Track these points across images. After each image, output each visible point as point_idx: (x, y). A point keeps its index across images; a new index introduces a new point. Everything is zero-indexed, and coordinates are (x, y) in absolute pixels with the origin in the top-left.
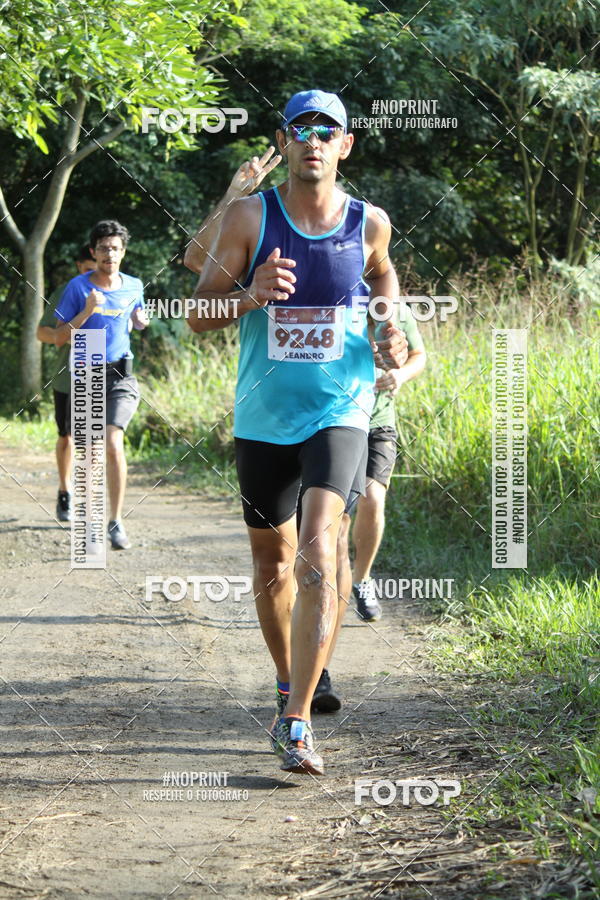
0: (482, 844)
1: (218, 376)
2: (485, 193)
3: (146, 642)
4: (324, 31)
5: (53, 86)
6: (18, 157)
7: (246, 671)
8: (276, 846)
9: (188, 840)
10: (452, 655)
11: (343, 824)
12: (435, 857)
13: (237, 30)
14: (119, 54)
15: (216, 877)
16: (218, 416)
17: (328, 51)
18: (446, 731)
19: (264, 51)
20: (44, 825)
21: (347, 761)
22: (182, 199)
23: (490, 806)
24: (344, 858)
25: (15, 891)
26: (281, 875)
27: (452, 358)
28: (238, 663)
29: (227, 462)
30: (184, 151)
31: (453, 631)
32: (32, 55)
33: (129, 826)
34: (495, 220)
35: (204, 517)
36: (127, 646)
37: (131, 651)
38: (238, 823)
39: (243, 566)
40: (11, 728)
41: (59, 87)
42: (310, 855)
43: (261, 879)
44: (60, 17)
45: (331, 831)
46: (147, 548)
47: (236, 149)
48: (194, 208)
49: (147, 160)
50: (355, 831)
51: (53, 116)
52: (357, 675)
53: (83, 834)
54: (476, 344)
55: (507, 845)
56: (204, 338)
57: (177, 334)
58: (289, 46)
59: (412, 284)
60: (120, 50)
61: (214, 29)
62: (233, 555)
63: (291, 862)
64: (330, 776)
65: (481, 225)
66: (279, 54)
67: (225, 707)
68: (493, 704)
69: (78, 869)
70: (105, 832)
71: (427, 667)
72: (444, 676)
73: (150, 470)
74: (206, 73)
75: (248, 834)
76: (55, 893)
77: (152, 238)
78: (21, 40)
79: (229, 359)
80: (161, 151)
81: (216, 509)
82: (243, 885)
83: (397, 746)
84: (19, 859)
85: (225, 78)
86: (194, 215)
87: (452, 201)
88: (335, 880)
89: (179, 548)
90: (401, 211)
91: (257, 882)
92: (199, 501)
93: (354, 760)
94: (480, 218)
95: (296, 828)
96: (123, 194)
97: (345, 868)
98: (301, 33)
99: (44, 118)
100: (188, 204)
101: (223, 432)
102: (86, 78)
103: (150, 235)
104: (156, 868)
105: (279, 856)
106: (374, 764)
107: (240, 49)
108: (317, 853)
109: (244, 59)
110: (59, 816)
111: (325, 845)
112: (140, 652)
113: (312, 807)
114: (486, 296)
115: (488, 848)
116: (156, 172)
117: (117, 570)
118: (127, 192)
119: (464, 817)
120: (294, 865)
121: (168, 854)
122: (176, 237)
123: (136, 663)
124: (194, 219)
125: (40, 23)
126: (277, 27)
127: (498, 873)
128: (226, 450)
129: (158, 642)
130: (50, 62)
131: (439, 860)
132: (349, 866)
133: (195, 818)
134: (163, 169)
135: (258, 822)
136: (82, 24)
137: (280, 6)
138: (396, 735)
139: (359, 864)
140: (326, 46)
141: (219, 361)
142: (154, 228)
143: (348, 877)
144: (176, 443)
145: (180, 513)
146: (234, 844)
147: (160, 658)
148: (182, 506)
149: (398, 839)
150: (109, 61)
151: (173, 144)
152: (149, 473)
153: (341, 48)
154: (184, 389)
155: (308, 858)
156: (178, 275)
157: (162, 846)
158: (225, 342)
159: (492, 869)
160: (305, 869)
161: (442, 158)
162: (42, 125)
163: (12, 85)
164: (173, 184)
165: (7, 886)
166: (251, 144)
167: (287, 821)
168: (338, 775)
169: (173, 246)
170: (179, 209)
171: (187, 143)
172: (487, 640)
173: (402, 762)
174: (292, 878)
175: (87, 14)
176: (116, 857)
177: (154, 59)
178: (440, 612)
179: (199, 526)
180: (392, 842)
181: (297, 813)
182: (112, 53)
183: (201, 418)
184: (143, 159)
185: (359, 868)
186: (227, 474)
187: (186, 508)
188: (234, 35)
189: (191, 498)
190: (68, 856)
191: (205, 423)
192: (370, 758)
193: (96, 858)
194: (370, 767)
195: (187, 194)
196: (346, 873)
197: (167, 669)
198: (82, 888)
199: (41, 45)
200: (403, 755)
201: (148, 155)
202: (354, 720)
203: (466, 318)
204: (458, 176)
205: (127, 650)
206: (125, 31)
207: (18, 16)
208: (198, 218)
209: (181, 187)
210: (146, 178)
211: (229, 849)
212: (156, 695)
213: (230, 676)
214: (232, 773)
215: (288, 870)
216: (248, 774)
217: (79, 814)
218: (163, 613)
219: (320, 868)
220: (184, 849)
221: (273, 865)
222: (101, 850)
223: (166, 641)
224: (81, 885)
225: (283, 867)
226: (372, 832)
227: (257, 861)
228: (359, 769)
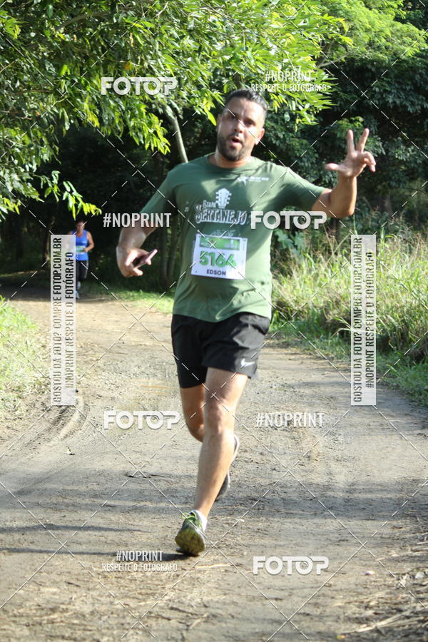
1: (325, 275)
3: (274, 452)
4: (402, 47)
5: (221, 80)
6: (196, 126)
7: (340, 473)
8: (359, 590)
9: (300, 585)
11: (405, 577)
13: (345, 45)
14: (265, 60)
15: (319, 610)
16: (324, 302)
17: (404, 61)
19: (361, 60)
20: (205, 571)
21: (408, 536)
24: (404, 600)
25: (185, 614)
26: (362, 610)
28: (335, 467)
29: (330, 334)
30: (306, 125)
32: (208, 59)
33: (261, 574)
35: (313, 370)
36: (261, 454)
37: (264, 457)
40: (184, 506)
41: (225, 81)
42: (382, 598)
43: (349, 613)
44: (228, 34)
45: (397, 582)
46: (276, 389)
47: (342, 124)
48: (312, 163)
49: (282, 130)
50: (412, 582)
51: (220, 100)
52: (415, 478)
53: (231, 578)
56: (316, 250)
57: (299, 247)
58: (379, 57)
60: (266, 58)
61: (329, 45)
62: (333, 396)
63: (369, 602)
64: (396, 545)
66: (372, 62)
67: (326, 497)
69: (227, 601)
73: (278, 337)
74: (324, 73)
75: (340, 582)
76: (211, 616)
78: (200, 50)
79: (333, 265)
80: (291, 125)
81: (322, 364)
82: (337, 616)
84: (188, 594)
85: (335, 77)
86: (312, 168)
88: (398, 615)
89: (297, 390)
91: (346, 614)
92: (310, 358)
93: (412, 535)
95: (373, 579)
96: (265, 153)
97: (405, 607)
98: (387, 48)
99: (215, 101)
100: (308, 160)
101: (328, 313)
102: (243, 75)
104: (279, 602)
105: (361, 598)
106: (426, 538)
107: (345, 58)
108: (387, 596)
109: (349, 64)
110: (215, 566)
111: (392, 591)
112: (270, 458)
113: (384, 565)
116: (288, 139)
117: (256, 403)
120: (372, 604)
121: (287, 594)
123: (267, 465)
124: (312, 170)
125: (214, 39)
126: (370, 44)
128: (329, 325)
129: (282, 452)
130: (220, 64)
132: (408, 606)
134: (293, 137)
135: (347, 574)
136: (242, 39)
137: (373, 30)
139: (415, 605)
140: (403, 57)
141: (326, 265)
143: (407, 613)
144: (296, 320)
145: (297, 366)
146: (331, 589)
147: (283, 463)
148: (300, 361)
150: (259, 64)
151: (300, 120)
152: (278, 339)
153: (413, 59)
154: (302, 283)
155: (380, 600)
157: (283, 588)
158: (330, 253)
160: (379, 607)
162: (213, 106)
163: (194, 79)
164: (299, 147)
165: (180, 611)
166: (351, 122)
167: (367, 574)
168: (402, 545)
170: (303, 164)
171: (309, 120)
174: (370, 613)
175: (245, 33)
176: (253, 595)
177: (290, 64)
179: (311, 376)
181: (373, 570)
182: (261, 59)
183: (313, 304)
184: (279, 130)
185: (415, 607)
186: (330, 341)
187: (302, 363)
188: (342, 49)
189: (306, 356)
190: (221, 593)
191: (315, 307)
192: (423, 534)
193: (239, 595)
194: (422, 540)
195: (308, 154)
196: (406, 610)
197: (288, 470)
198: (230, 614)
199: (214, 52)
201: (282, 128)
202: (413, 508)
205: (262, 456)
206: (270, 45)
207: (198, 33)
208: (314, 170)
209: (304, 149)
210: (281, 142)
211: (327, 591)
212: (281, 487)
213: (330, 476)
214: (330, 540)
215: (367, 607)
216: (341, 542)
217: (228, 565)
218: (286, 433)
219: (389, 607)
220: (298, 591)
221: (357, 603)
222: (242, 589)
223: (287, 452)
224: (229, 612)
225: (364, 605)
226: (424, 583)
227: (347, 600)
228: (416, 541)
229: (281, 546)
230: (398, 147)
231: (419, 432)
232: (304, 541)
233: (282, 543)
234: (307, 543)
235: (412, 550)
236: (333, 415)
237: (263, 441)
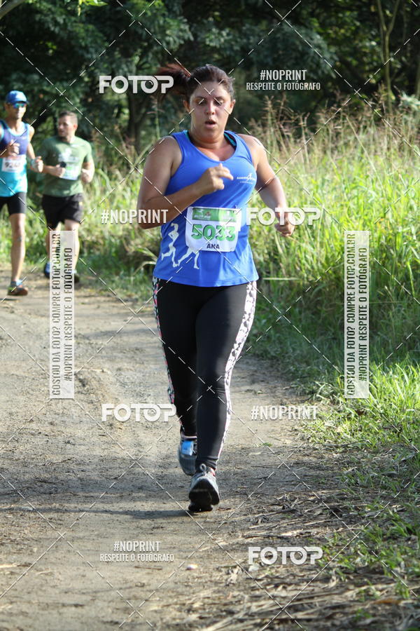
0: (352, 587)
1: (123, 196)
2: (347, 40)
3: (67, 420)
8: (180, 590)
9: (106, 586)
10: (324, 428)
11: (236, 571)
12: (312, 598)
15: (130, 617)
16: (123, 230)
18: (320, 493)
21: (237, 518)
22: (92, 47)
23: (358, 555)
24: (236, 600)
26: (184, 614)
27: (320, 180)
28: (144, 437)
29: (132, 269)
30: (92, 6)
31: (324, 408)
33: (57, 575)
34: (355, 63)
35: (113, 315)
36: (52, 424)
37: (55, 428)
38: (148, 571)
39: (147, 356)
42: (208, 598)
43: (167, 618)
45: (225, 577)
49: (62, 14)
50: (245, 577)
52: (244, 446)
54: (340, 168)
55: (373, 587)
56: (111, 165)
59: (285, 118)
62: (139, 347)
63: (193, 603)
64: (224, 531)
65: (343, 66)
67: (134, 474)
68: (358, 469)
69: (14, 612)
70: (37, 580)
71: (302, 439)
72: (317, 446)
75: (156, 580)
77: (67, 80)
79: (132, 182)
80: (73, 6)
81: (124, 308)
82: (152, 623)
83: (279, 505)
87: (319, 47)
88: (229, 618)
89: (93, 341)
90: (276, 56)
91: (164, 621)
92: (109, 301)
93: (243, 518)
94: (342, 61)
95: (196, 575)
96: (41, 43)
97: (238, 608)
100: (97, 51)
101: (128, 243)
103: (65, 77)
104: (79, 610)
105: (182, 599)
106: (260, 521)
108: (214, 595)
111: (220, 589)
112: (63, 429)
113: (209, 557)
114: (348, 127)
115: (357, 590)
116: (69, 24)
117: (42, 360)
118: (45, 40)
119: (336, 564)
120: (196, 605)
121: (89, 598)
122: (86, 79)
123: (59, 438)
124: (102, 64)
127: (366, 612)
128: (131, 258)
129: (77, 420)
131: (316, 601)
132: (241, 607)
133: (112, 568)
134: (75, 22)
135: (164, 570)
138: (278, 496)
139: (249, 604)
141: (124, 183)
142: (68, 71)
143: (240, 616)
144: (89, 253)
145: (92, 312)
146: (145, 589)
147: (79, 433)
148: (96, 306)
149: (281, 584)
151: (84, 1)
154: (95, 208)
155: (206, 600)
156: (89, 111)
157: (84, 591)
158: (129, 168)
159: (360, 608)
160: (204, 609)
161: (310, 10)
164: (84, 35)
167: (189, 569)
168: (230, 530)
169: (85, 87)
170: (89, 56)
172: (353, 416)
173: (283, 519)
174: (193, 617)
176: (46, 601)
178: (313, 392)
179: (110, 323)
180: (277, 586)
181: (196, 562)
183: (109, 232)
184: (58, 13)
185: (249, 608)
186: (132, 278)
187: (99, 307)
189: (103, 299)
190: (6, 601)
191: (113, 236)
192: (256, 516)
193: (29, 602)
194: (256, 523)
195: (96, 43)
196: (238, 612)
197: (86, 443)
198: (18, 628)
200: (284, 513)
201: (62, 10)
202: (243, 484)
203: (331, 145)
204: (322, 25)
205: (52, 427)
208: (105, 63)
209: (90, 37)
210: (61, 29)
211: (139, 592)
212: (77, 464)
213: (138, 448)
214: (141, 528)
215: (190, 610)
216: (155, 530)
217: (14, 565)
218: (82, 397)
219: (217, 609)
220: (103, 594)
221: (178, 606)
222: (33, 595)
223: (84, 419)
224: (17, 626)
225: (186, 607)
226: (260, 577)
227: (164, 603)
228: (248, 525)
229: (79, 538)
230: (209, 31)
231: (248, 388)
232: (109, 530)
233: (81, 535)
234: (112, 534)
235: (243, 536)
236: (140, 371)
237: (53, 407)
